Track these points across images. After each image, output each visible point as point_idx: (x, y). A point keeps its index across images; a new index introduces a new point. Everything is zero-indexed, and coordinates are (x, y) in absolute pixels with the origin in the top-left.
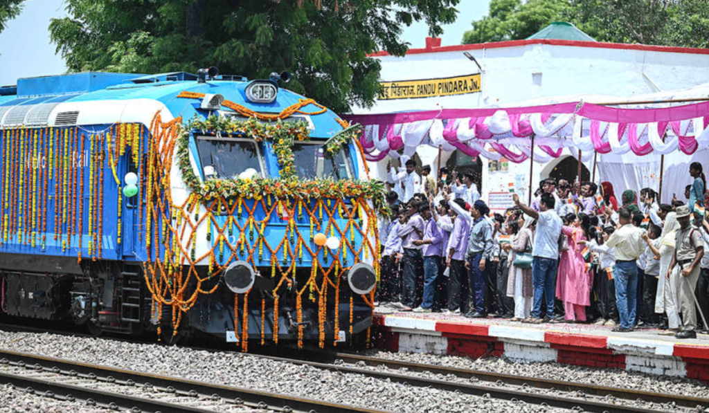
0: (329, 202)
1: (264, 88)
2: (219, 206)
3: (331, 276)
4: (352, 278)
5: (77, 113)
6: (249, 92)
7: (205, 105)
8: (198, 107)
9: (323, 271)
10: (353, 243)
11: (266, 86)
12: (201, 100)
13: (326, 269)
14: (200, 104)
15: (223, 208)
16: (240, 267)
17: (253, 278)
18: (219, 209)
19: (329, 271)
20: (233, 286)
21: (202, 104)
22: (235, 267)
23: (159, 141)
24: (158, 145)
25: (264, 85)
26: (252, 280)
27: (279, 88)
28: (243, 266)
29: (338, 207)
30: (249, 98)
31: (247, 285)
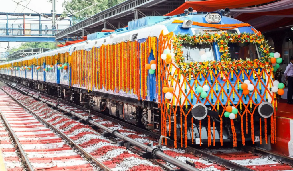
0: (248, 71)
1: (215, 16)
2: (190, 76)
3: (249, 108)
4: (260, 110)
5: (137, 34)
6: (207, 19)
7: (184, 26)
8: (181, 27)
9: (245, 105)
10: (261, 90)
11: (215, 15)
12: (182, 23)
13: (246, 105)
14: (182, 26)
15: (192, 76)
16: (199, 107)
17: (207, 111)
18: (190, 77)
19: (248, 105)
20: (196, 116)
21: (183, 25)
22: (196, 107)
23: (162, 44)
24: (162, 46)
25: (214, 14)
26: (206, 113)
27: (222, 16)
28: (201, 106)
29: (252, 73)
30: (207, 21)
31: (203, 115)
